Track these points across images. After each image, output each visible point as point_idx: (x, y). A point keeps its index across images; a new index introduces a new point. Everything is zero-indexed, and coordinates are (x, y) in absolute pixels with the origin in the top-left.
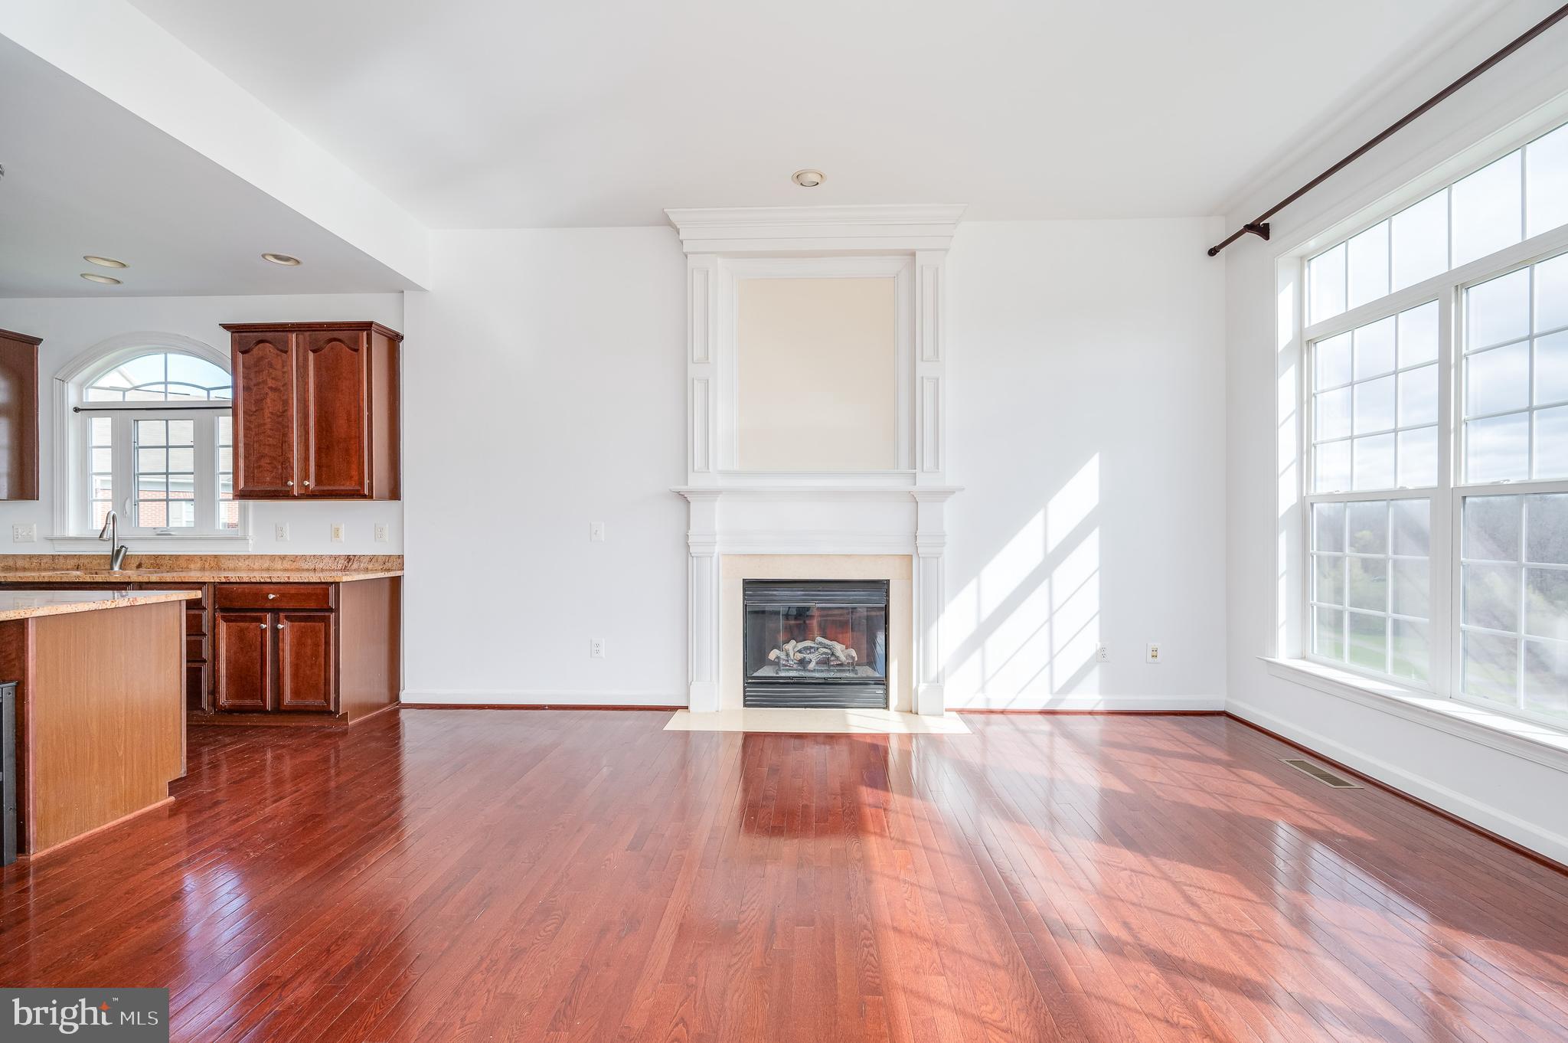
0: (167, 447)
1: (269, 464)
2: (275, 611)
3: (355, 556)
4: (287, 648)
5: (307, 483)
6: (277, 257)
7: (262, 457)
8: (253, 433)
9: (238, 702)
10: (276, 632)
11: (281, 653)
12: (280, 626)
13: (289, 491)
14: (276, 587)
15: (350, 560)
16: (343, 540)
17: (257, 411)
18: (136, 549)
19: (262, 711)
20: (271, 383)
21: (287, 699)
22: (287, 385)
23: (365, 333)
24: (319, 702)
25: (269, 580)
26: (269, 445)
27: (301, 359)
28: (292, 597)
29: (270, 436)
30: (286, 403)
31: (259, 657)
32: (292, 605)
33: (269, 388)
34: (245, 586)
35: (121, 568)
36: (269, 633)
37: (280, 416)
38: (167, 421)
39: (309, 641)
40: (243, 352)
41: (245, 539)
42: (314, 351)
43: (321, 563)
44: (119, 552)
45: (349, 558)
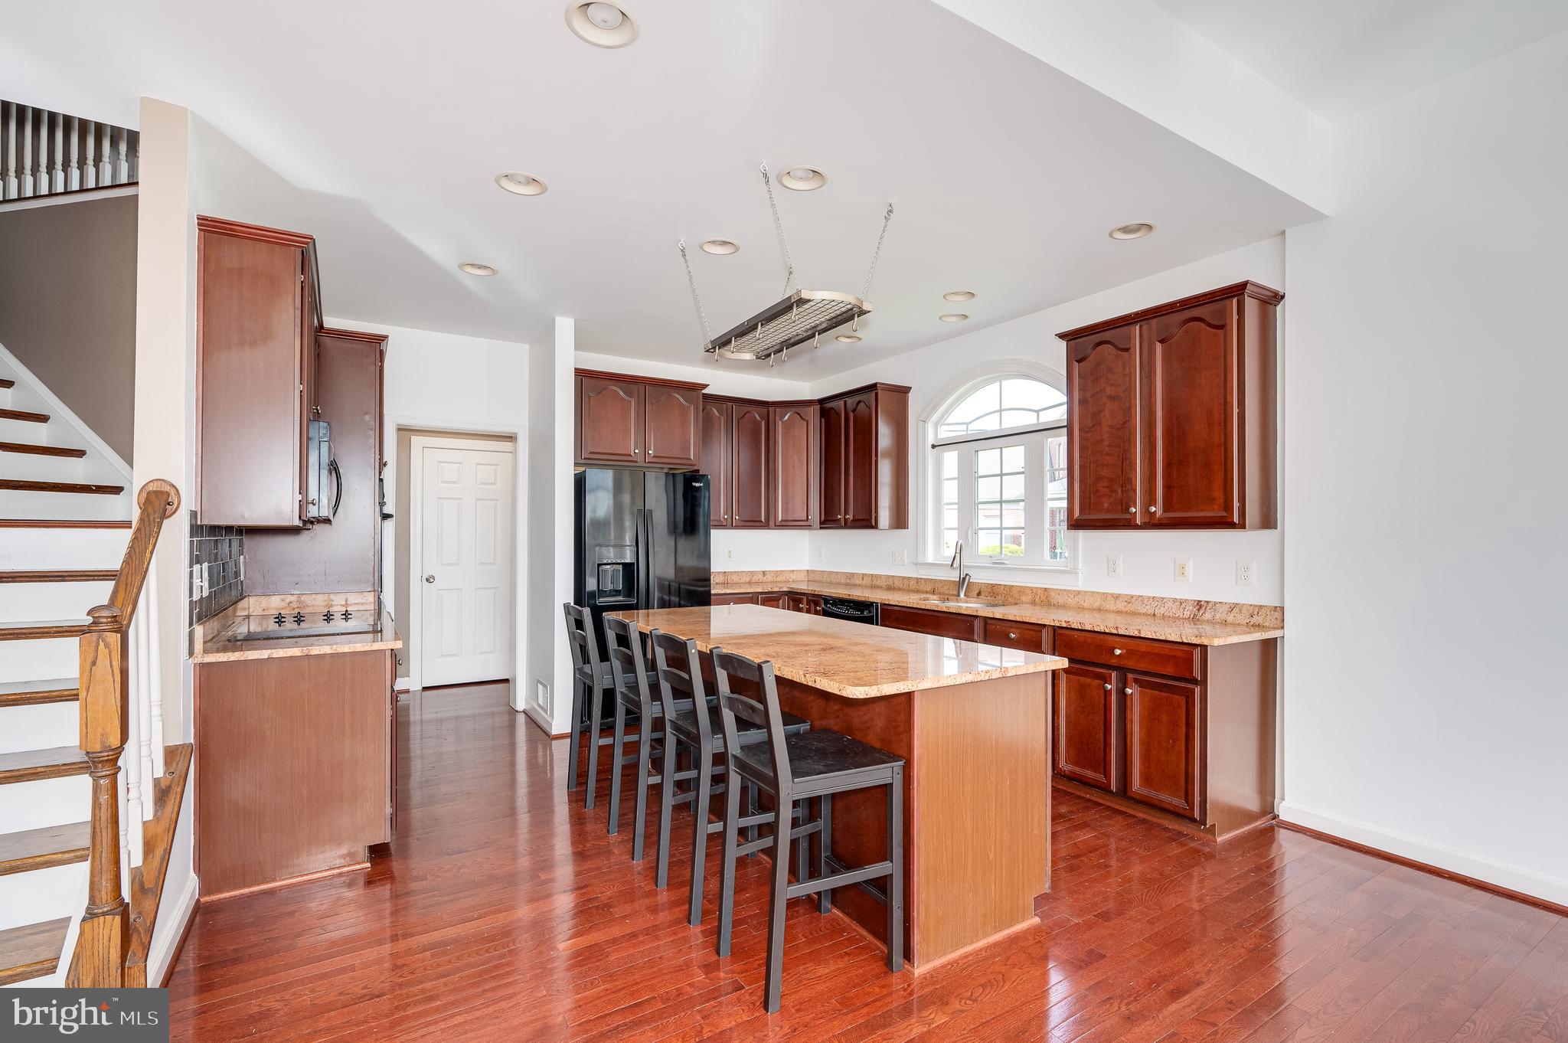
0: (1001, 475)
1: (1108, 487)
2: (1123, 671)
3: (1208, 602)
4: (1136, 719)
5: (1153, 509)
6: (1126, 230)
7: (1099, 479)
8: (1090, 452)
9: (1077, 770)
10: (1122, 693)
11: (1129, 725)
12: (1129, 691)
13: (1130, 519)
14: (1123, 640)
15: (1201, 607)
16: (1191, 579)
17: (1094, 425)
18: (979, 577)
19: (1106, 789)
20: (1110, 391)
21: (1136, 784)
22: (1130, 390)
23: (1235, 301)
24: (1178, 802)
25: (1114, 632)
26: (1107, 465)
27: (1145, 353)
28: (1143, 655)
29: (1108, 455)
30: (1129, 412)
31: (1102, 722)
32: (1142, 666)
33: (1108, 397)
34: (1088, 635)
35: (965, 595)
36: (1114, 697)
37: (1120, 429)
38: (1001, 448)
39: (1165, 718)
40: (1079, 361)
41: (1074, 572)
42: (1162, 341)
43: (1162, 608)
44: (964, 579)
45: (1199, 604)
